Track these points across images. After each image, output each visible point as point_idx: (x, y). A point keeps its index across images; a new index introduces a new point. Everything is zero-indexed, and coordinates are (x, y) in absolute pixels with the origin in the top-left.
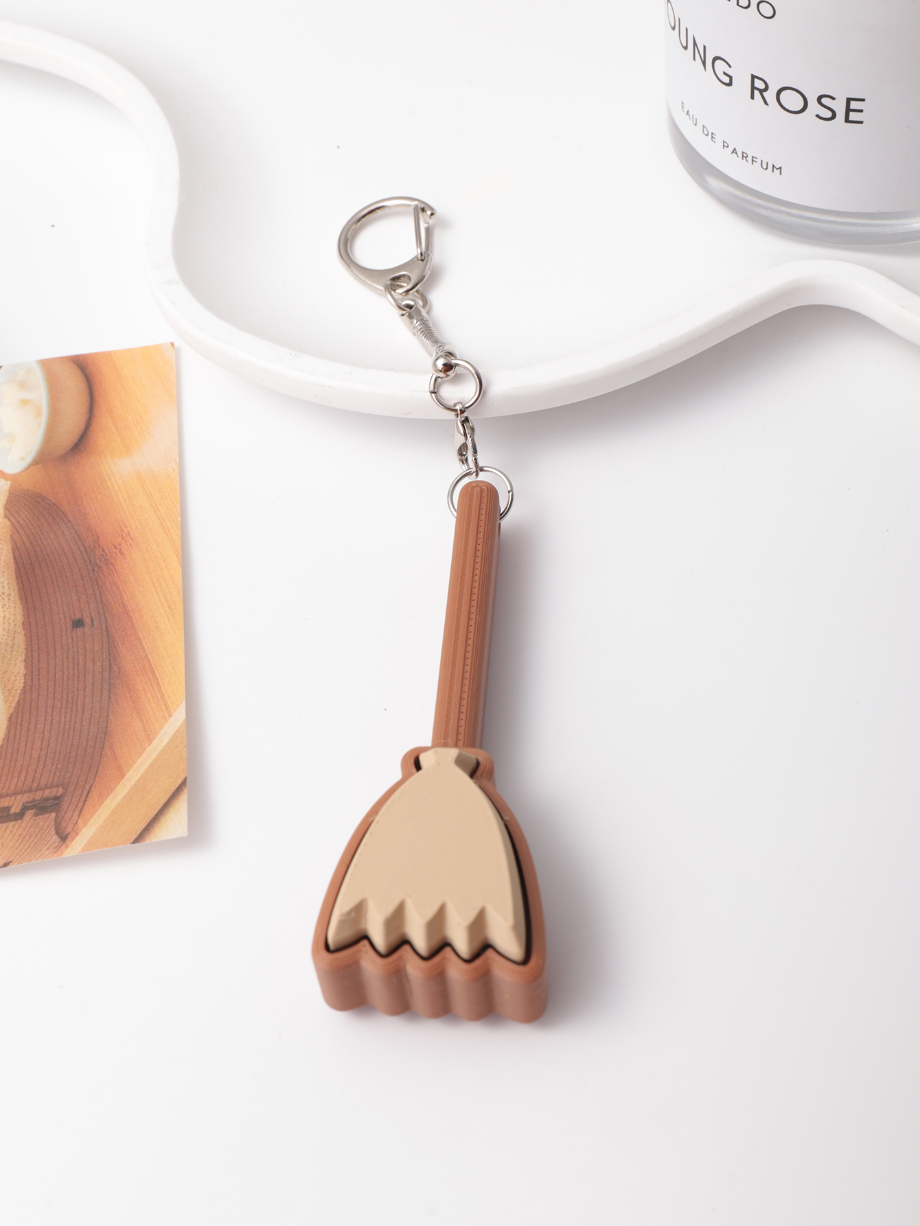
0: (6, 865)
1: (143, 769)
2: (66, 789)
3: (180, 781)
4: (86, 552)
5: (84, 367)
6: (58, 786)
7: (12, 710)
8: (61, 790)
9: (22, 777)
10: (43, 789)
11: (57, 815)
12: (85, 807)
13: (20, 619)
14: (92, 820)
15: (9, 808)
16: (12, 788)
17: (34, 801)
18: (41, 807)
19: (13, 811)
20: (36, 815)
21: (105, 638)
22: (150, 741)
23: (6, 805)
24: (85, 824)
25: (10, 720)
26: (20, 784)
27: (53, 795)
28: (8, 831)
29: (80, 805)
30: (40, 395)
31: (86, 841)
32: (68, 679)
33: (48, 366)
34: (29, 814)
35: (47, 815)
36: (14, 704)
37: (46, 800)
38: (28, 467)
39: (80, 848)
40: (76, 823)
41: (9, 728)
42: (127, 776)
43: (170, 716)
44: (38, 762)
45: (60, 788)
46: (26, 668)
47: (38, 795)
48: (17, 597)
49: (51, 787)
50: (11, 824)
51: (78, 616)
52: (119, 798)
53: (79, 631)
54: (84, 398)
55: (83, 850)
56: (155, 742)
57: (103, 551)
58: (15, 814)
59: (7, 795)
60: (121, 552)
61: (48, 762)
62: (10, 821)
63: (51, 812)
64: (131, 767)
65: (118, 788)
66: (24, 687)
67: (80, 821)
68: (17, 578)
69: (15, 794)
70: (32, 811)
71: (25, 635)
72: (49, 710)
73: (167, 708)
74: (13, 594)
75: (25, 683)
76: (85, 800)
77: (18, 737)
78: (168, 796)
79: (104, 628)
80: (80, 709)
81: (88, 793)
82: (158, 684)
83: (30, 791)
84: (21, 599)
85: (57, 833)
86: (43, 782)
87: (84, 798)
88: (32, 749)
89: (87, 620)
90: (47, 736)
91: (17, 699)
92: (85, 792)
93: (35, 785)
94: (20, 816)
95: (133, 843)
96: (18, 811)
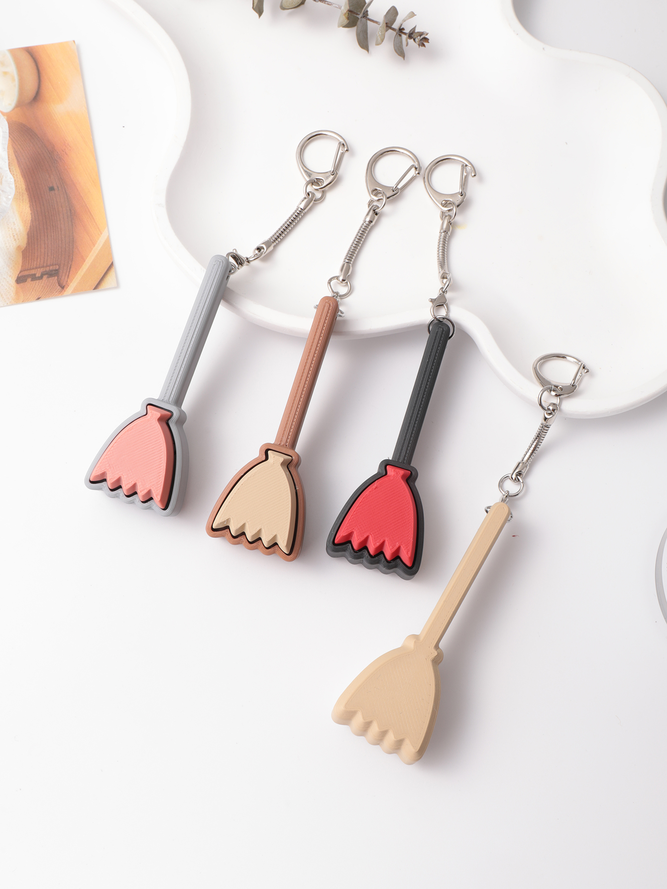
0: (38, 299)
1: (93, 258)
2: (59, 266)
3: (110, 263)
4: (49, 153)
5: (31, 52)
6: (56, 265)
7: (28, 230)
8: (57, 267)
9: (39, 260)
10: (49, 266)
11: (58, 278)
12: (70, 275)
13: (24, 187)
14: (74, 280)
15: (35, 275)
16: (35, 265)
17: (46, 271)
18: (50, 274)
19: (37, 275)
20: (48, 277)
21: (66, 196)
22: (94, 246)
23: (33, 273)
24: (71, 281)
25: (28, 234)
26: (38, 264)
27: (54, 269)
28: (37, 284)
29: (67, 273)
30: (12, 68)
31: (73, 289)
32: (51, 216)
33: (13, 52)
34: (45, 277)
35: (53, 278)
36: (29, 227)
37: (52, 271)
38: (14, 109)
39: (71, 292)
40: (67, 281)
41: (28, 238)
42: (86, 261)
43: (101, 234)
44: (45, 254)
45: (57, 266)
46: (31, 210)
47: (47, 269)
48: (21, 177)
49: (53, 265)
50: (38, 281)
51: (51, 185)
52: (85, 270)
53: (53, 192)
54: (35, 71)
55: (72, 292)
56: (96, 246)
57: (57, 153)
58: (38, 277)
59: (33, 269)
60: (67, 154)
61: (49, 254)
62: (37, 280)
63: (55, 276)
64: (88, 257)
65: (83, 266)
66: (32, 219)
67: (69, 280)
68: (19, 166)
69: (36, 268)
70: (46, 276)
71: (28, 195)
72: (45, 230)
73: (99, 230)
74: (18, 175)
75: (32, 217)
76: (69, 272)
77: (33, 242)
78: (106, 270)
79: (64, 191)
80: (59, 230)
81: (70, 268)
82: (93, 218)
83: (43, 267)
84: (22, 177)
85: (59, 285)
86: (49, 264)
87: (68, 270)
88: (41, 248)
89: (55, 187)
90: (46, 242)
91: (29, 225)
92: (69, 268)
93: (45, 264)
94: (41, 278)
95: (94, 289)
96: (40, 275)
